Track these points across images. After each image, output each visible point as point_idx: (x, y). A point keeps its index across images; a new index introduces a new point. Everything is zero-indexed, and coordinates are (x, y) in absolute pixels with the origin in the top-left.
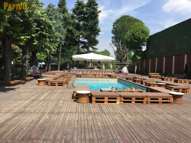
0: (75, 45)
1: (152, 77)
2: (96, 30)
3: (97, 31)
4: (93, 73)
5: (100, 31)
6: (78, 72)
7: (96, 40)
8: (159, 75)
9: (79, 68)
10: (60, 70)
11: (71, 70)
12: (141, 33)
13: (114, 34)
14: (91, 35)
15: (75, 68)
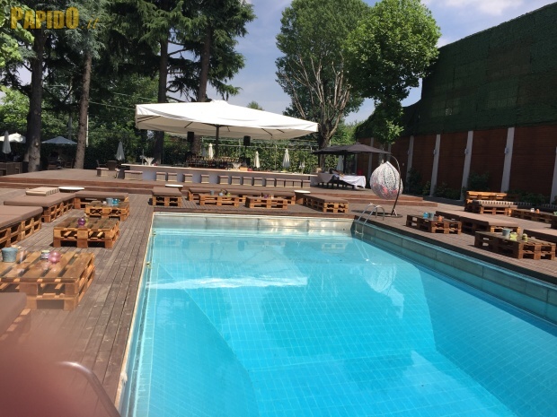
0: (147, 72)
1: (482, 210)
2: (234, 10)
3: (239, 17)
4: (224, 183)
5: (250, 18)
6: (161, 179)
7: (233, 54)
8: (504, 199)
9: (163, 163)
10: (86, 167)
11: (128, 168)
12: (410, 34)
13: (285, 51)
14: (216, 32)
15: (150, 160)
